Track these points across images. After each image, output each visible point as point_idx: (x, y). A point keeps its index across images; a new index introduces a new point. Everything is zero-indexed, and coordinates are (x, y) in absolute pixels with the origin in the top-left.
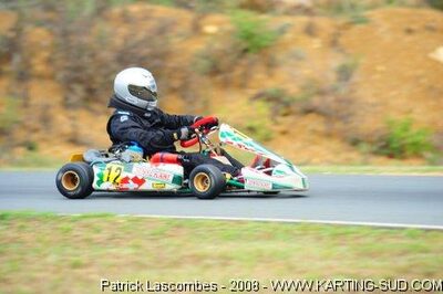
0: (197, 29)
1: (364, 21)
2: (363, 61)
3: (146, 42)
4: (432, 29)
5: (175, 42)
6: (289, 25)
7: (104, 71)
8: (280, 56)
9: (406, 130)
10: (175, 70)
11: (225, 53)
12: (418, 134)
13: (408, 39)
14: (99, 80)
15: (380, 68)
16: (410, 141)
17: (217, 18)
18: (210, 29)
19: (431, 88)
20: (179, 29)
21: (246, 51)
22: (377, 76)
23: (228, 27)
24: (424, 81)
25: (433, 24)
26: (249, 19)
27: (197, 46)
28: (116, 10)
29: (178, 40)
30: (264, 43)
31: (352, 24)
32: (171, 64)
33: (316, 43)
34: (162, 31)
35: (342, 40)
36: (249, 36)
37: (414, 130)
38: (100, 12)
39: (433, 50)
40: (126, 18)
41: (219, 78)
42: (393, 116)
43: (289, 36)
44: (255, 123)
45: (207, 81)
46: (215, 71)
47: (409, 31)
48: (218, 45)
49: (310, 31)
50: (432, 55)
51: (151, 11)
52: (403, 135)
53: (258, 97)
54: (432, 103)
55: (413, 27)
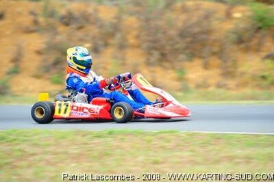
0: (228, 15)
3: (197, 24)
5: (215, 24)
7: (171, 42)
10: (215, 41)
11: (246, 30)
14: (168, 48)
17: (241, 8)
18: (237, 15)
20: (217, 16)
21: (260, 28)
23: (248, 14)
26: (261, 8)
27: (229, 26)
28: (179, 5)
32: (213, 37)
34: (207, 17)
36: (261, 19)
38: (169, 6)
40: (185, 10)
41: (243, 46)
44: (266, 74)
45: (235, 47)
46: (240, 41)
53: (268, 57)
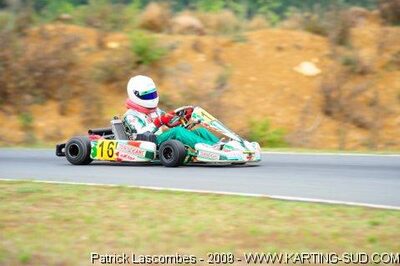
1: (244, 40)
2: (238, 72)
4: (299, 48)
6: (178, 42)
8: (169, 68)
9: (264, 129)
12: (275, 133)
13: (278, 55)
15: (253, 79)
16: (267, 138)
19: (293, 96)
22: (248, 86)
24: (287, 90)
25: (299, 44)
29: (83, 54)
30: (155, 57)
31: (234, 42)
33: (201, 58)
35: (223, 56)
37: (271, 130)
39: (297, 64)
42: (256, 118)
43: (178, 52)
47: (280, 49)
48: (116, 59)
49: (197, 48)
50: (296, 69)
51: (64, 29)
52: (262, 133)
54: (292, 108)
55: (284, 45)
